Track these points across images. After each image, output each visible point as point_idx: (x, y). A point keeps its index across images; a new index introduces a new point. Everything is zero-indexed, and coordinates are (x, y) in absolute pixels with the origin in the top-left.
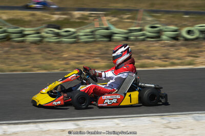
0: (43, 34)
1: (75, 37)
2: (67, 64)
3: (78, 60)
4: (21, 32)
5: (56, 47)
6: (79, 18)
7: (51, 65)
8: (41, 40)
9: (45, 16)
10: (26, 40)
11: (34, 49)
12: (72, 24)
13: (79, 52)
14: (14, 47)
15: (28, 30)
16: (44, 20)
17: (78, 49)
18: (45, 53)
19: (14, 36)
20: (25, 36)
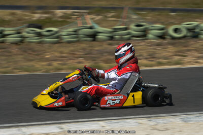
0: (24, 34)
1: (58, 37)
2: (50, 65)
3: (61, 61)
5: (37, 47)
6: (61, 17)
7: (33, 66)
8: (22, 40)
9: (25, 15)
10: (6, 40)
11: (15, 50)
12: (54, 24)
13: (61, 52)
15: (8, 30)
16: (25, 19)
17: (61, 49)
18: (26, 54)
20: (4, 36)
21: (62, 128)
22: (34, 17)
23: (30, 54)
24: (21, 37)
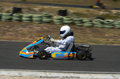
0: (94, 22)
1: (113, 25)
2: (108, 40)
3: (114, 38)
4: (81, 21)
5: (101, 30)
6: (115, 14)
7: (98, 40)
8: (93, 26)
9: (95, 12)
10: (84, 25)
11: (88, 31)
12: (111, 18)
13: (114, 34)
14: (76, 29)
15: (85, 20)
16: (95, 14)
17: (114, 32)
18: (94, 33)
19: (77, 22)
20: (83, 22)
21: (114, 77)
22: (100, 13)
23: (97, 33)
24: (92, 24)
